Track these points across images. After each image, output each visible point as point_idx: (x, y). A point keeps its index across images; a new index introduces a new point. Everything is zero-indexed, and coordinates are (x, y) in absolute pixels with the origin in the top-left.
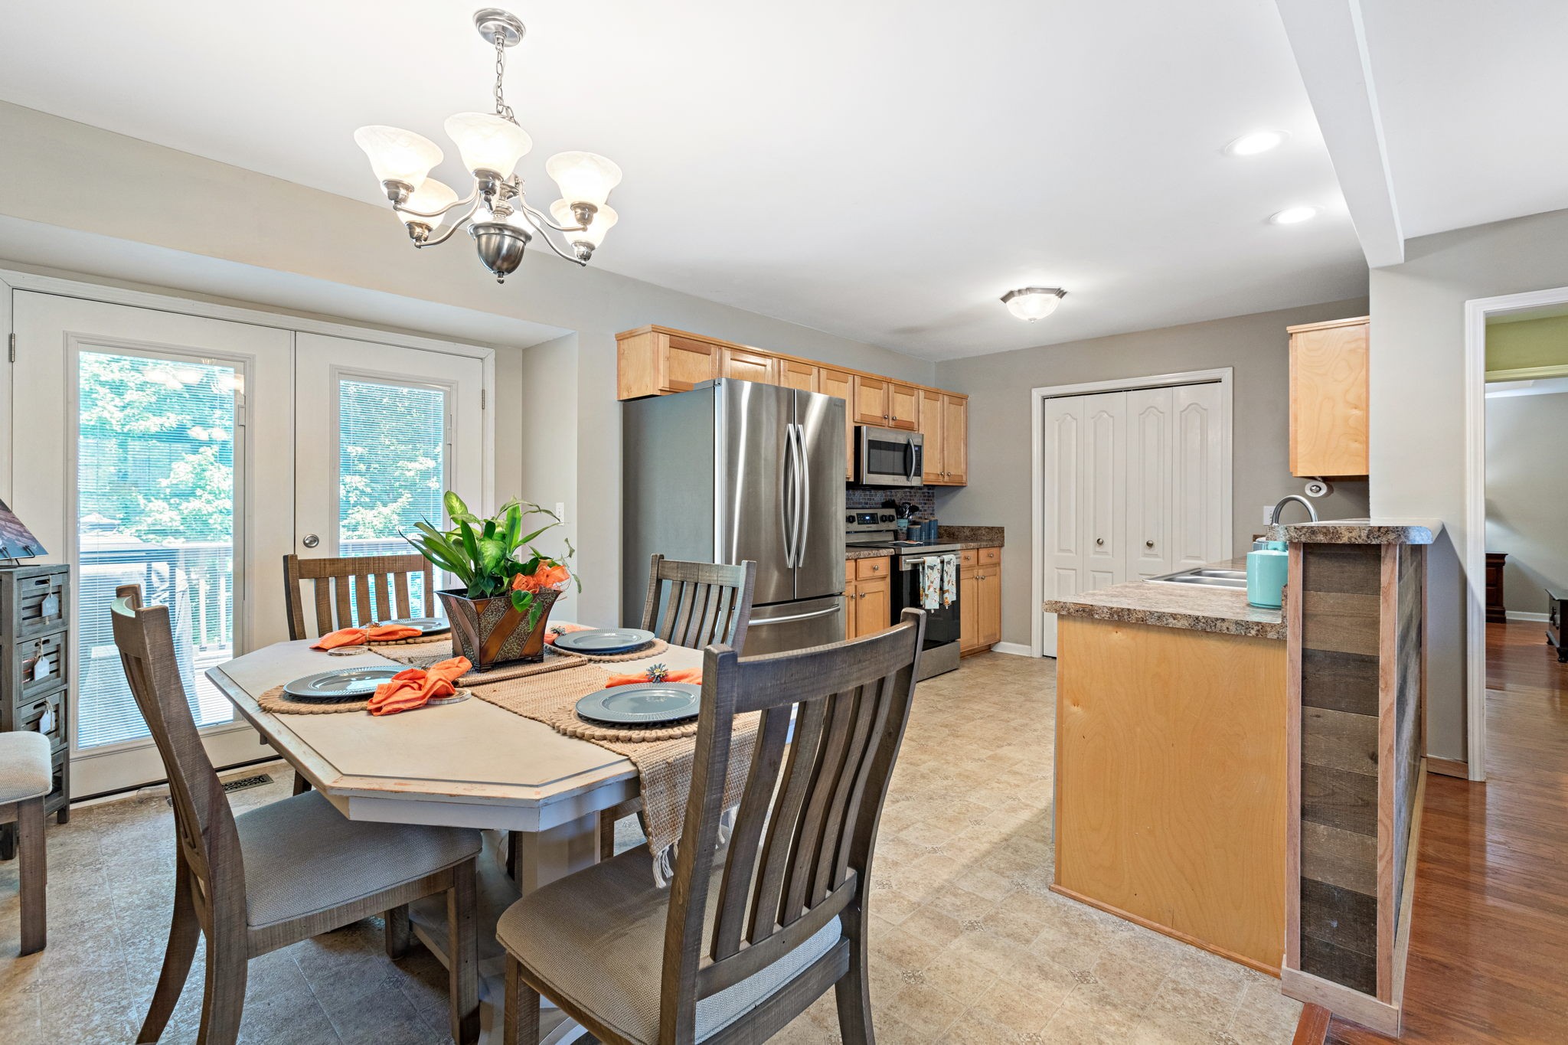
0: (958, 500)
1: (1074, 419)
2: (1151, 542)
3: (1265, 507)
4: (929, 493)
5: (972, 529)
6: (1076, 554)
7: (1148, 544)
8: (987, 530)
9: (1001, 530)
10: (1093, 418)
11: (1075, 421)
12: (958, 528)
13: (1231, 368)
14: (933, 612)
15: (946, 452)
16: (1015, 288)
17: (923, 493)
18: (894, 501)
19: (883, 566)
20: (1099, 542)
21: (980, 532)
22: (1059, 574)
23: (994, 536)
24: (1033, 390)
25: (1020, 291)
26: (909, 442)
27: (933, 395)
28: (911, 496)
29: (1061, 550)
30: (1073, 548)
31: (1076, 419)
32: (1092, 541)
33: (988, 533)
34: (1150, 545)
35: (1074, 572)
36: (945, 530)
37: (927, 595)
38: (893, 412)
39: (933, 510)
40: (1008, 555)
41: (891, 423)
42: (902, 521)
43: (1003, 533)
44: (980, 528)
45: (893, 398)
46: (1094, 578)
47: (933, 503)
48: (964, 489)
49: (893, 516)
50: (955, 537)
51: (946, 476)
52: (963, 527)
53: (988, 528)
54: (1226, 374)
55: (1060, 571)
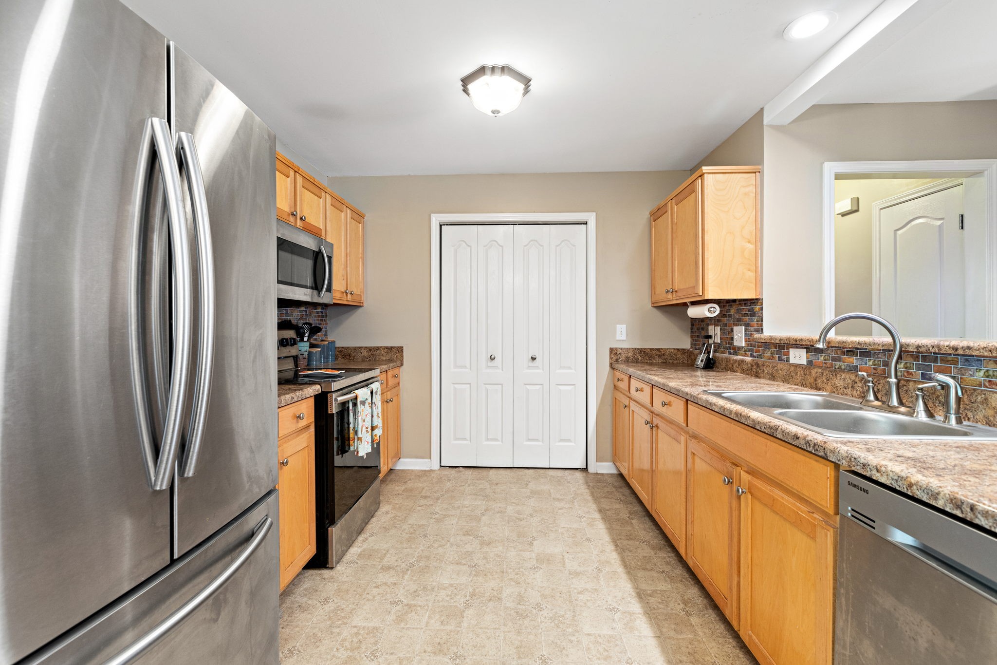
0: (353, 320)
1: (469, 246)
2: (534, 357)
3: (617, 326)
4: (322, 313)
5: (370, 349)
6: (471, 369)
7: (532, 358)
8: (386, 350)
9: (400, 350)
10: (485, 246)
11: (469, 248)
12: (355, 349)
13: (595, 213)
14: (365, 457)
15: (349, 269)
16: (489, 63)
17: (318, 313)
18: (290, 321)
19: (307, 409)
20: (492, 359)
21: (378, 352)
22: (455, 389)
23: (395, 355)
24: (432, 215)
25: (493, 69)
26: (320, 250)
27: (338, 204)
28: (307, 316)
29: (456, 366)
30: (468, 365)
31: (470, 246)
32: (484, 357)
33: (387, 353)
34: (533, 359)
35: (469, 386)
36: (340, 352)
37: (359, 439)
38: (301, 210)
39: (326, 331)
40: (407, 373)
41: (299, 223)
42: (302, 344)
43: (403, 352)
44: (378, 348)
45: (301, 195)
46: (487, 390)
47: (327, 324)
48: (361, 310)
49: (294, 339)
50: (352, 358)
51: (349, 295)
52: (361, 348)
53: (387, 348)
54: (591, 218)
55: (456, 386)
